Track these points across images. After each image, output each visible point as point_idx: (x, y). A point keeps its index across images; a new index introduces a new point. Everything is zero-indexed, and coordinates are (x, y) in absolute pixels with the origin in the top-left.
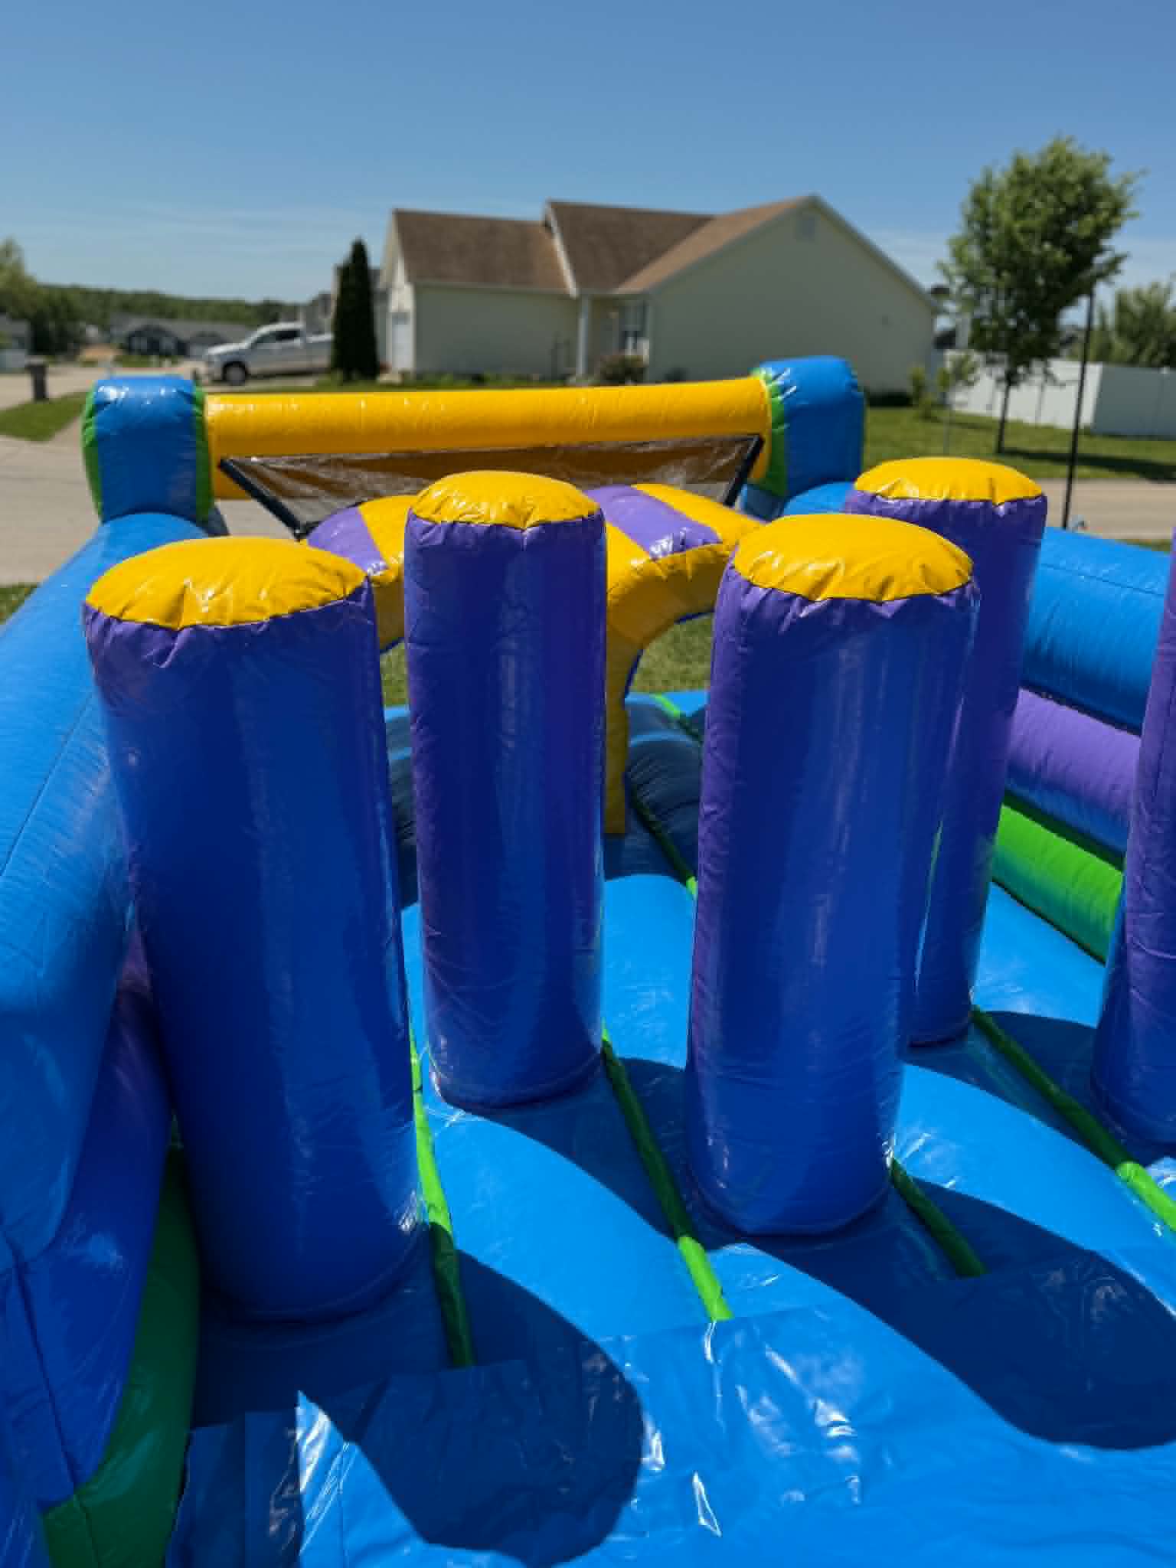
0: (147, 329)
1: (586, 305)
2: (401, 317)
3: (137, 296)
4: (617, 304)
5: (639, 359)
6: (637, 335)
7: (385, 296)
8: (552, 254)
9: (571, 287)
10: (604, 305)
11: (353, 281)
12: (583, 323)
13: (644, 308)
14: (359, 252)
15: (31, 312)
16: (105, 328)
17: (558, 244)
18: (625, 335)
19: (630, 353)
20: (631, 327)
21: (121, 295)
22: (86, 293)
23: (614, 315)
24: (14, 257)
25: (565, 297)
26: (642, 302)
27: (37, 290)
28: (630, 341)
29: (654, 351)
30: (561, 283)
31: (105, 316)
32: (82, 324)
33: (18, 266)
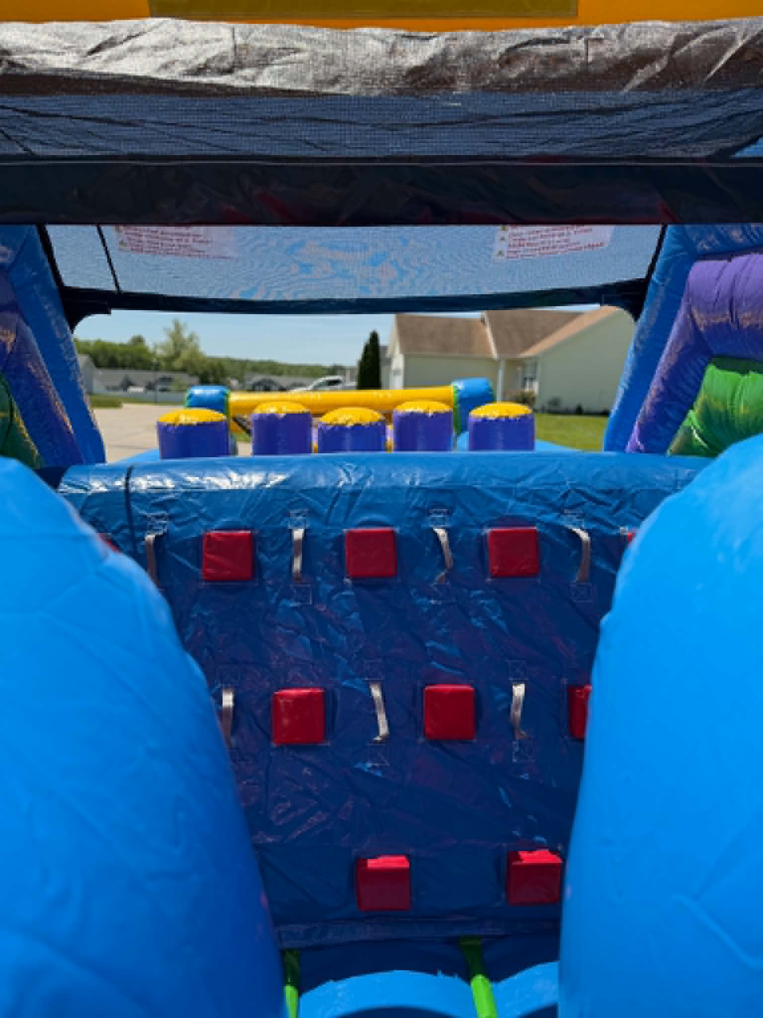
0: (264, 381)
1: (502, 365)
2: (397, 372)
3: (262, 363)
4: (521, 363)
5: (532, 393)
6: (532, 379)
7: (389, 361)
8: (484, 336)
9: (494, 353)
10: (513, 364)
11: (370, 353)
12: (501, 374)
13: (536, 365)
14: (374, 338)
15: (201, 371)
16: (241, 380)
17: (488, 331)
18: (525, 379)
19: (527, 390)
20: (529, 375)
21: (252, 362)
22: (232, 362)
23: (519, 369)
24: (195, 341)
25: (491, 360)
26: (535, 362)
27: (205, 360)
28: (528, 383)
29: (540, 388)
30: (489, 352)
31: (242, 374)
32: (229, 379)
33: (196, 346)
